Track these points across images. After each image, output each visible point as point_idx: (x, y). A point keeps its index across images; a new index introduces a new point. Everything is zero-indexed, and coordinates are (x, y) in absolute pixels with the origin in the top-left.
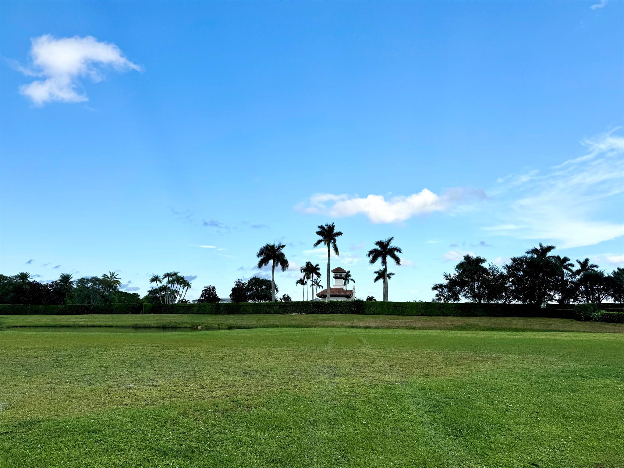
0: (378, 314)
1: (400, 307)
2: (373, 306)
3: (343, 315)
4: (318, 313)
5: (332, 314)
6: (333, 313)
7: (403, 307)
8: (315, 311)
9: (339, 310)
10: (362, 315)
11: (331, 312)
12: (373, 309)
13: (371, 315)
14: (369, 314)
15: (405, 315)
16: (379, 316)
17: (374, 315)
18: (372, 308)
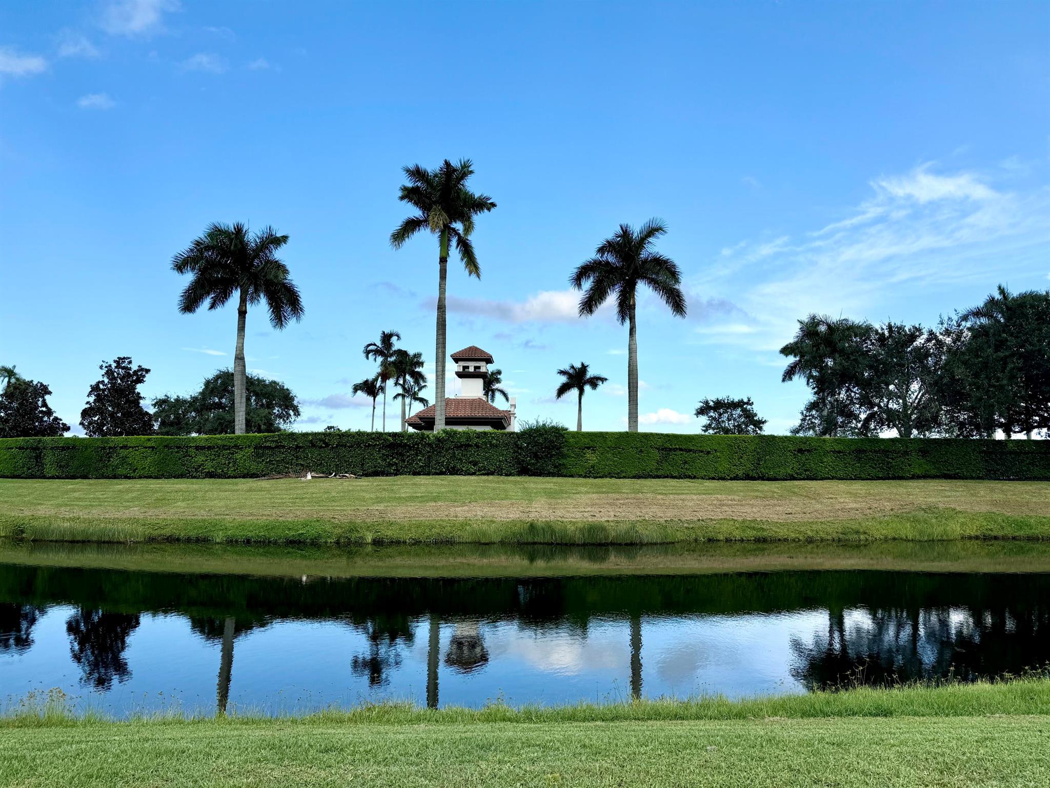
0: (610, 475)
1: (681, 450)
2: (593, 449)
3: (491, 477)
4: (401, 474)
5: (451, 474)
6: (454, 471)
7: (690, 450)
8: (390, 465)
9: (475, 463)
10: (555, 479)
11: (447, 469)
12: (592, 458)
13: (585, 477)
14: (580, 476)
15: (695, 477)
16: (613, 480)
17: (595, 477)
18: (589, 455)
